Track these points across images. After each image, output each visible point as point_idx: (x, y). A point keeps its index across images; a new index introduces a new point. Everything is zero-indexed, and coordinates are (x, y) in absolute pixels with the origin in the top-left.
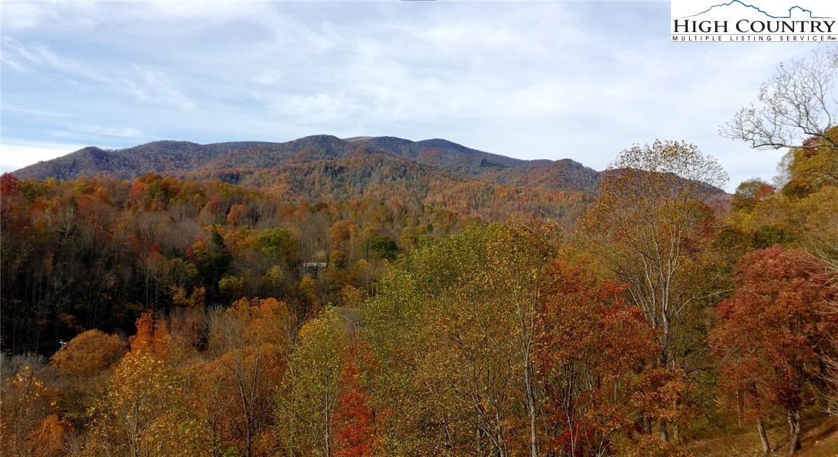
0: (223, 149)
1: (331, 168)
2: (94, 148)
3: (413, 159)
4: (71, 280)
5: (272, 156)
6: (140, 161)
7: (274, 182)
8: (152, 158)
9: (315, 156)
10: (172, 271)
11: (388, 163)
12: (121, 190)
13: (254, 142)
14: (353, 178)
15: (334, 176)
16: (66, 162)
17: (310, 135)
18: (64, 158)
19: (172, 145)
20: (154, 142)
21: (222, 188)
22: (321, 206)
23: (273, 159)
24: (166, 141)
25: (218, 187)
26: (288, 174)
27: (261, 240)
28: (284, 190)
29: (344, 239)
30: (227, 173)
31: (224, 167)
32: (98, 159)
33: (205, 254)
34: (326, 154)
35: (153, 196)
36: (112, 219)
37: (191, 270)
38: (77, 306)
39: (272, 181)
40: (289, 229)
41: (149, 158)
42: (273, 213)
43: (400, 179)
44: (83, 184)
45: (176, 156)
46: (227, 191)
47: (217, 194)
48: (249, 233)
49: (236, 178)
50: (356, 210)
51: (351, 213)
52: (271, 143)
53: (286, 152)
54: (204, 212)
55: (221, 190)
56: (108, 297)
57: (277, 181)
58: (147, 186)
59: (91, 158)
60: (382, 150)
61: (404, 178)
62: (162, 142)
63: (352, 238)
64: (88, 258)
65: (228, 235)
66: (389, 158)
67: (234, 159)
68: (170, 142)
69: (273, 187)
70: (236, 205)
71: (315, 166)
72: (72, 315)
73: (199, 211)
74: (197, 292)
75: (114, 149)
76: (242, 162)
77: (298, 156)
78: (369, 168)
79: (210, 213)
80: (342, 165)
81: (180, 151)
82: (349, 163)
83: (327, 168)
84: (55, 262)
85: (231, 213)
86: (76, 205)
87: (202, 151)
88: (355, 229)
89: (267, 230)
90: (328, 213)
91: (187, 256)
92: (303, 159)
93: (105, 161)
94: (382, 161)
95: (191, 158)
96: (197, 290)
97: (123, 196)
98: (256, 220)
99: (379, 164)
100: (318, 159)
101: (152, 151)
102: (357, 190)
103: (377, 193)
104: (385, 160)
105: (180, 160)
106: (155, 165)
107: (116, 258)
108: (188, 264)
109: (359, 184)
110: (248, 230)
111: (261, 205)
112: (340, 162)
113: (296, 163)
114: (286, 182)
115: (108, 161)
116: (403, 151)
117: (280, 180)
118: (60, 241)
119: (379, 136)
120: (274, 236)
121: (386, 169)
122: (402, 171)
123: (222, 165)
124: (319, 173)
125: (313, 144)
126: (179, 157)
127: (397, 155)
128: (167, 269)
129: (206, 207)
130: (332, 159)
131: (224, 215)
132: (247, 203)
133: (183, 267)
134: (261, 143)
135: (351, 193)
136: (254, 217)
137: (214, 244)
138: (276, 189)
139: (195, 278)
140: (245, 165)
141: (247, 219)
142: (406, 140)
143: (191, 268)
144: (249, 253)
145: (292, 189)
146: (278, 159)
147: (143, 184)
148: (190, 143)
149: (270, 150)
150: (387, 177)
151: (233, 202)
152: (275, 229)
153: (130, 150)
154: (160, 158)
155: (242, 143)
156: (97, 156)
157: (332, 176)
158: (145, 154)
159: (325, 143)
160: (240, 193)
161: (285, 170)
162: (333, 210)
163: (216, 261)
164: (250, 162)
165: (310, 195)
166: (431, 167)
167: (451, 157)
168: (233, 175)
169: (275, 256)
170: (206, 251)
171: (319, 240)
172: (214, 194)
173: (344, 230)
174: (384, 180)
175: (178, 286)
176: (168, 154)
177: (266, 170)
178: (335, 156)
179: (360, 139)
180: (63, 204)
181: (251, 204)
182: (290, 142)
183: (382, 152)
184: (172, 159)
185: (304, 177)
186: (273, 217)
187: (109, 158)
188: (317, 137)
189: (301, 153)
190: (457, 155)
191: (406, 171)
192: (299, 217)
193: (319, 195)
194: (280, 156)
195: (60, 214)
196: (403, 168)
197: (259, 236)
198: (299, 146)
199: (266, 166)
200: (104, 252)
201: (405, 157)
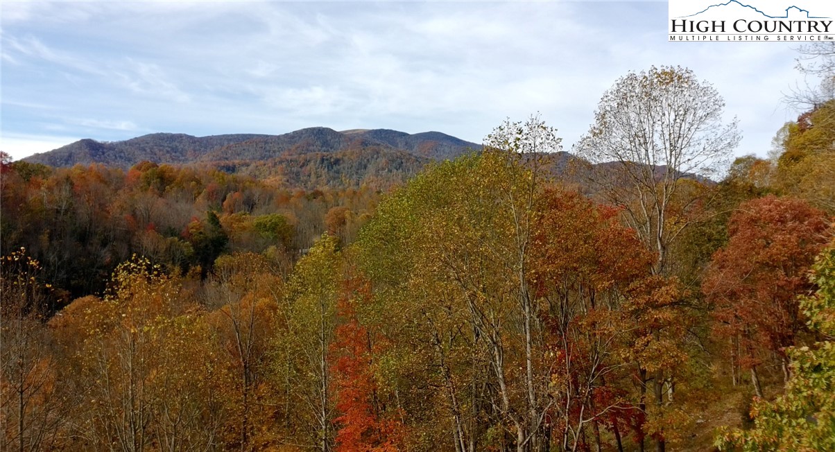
0: (219, 141)
1: (327, 160)
2: (90, 140)
3: (409, 151)
4: (66, 256)
5: (268, 148)
6: (136, 153)
7: (270, 173)
8: (148, 150)
9: (311, 148)
10: (168, 250)
11: (385, 155)
12: (117, 178)
13: (250, 135)
14: (350, 171)
15: (330, 168)
16: (62, 154)
17: (306, 127)
18: (60, 150)
19: (168, 138)
20: (151, 134)
21: (218, 176)
22: (317, 194)
23: (269, 151)
24: (162, 134)
25: (214, 175)
26: (284, 166)
27: (257, 226)
28: (280, 182)
29: (340, 225)
30: (223, 165)
31: (220, 159)
32: (93, 152)
33: (201, 233)
34: (322, 147)
35: (149, 184)
36: (108, 198)
37: (187, 248)
38: (73, 283)
39: (268, 172)
40: (285, 215)
41: (145, 150)
42: (269, 200)
43: (395, 170)
44: (79, 171)
45: (172, 149)
46: (223, 178)
47: (212, 181)
48: (244, 219)
49: (232, 169)
50: (352, 198)
51: (347, 201)
52: (267, 136)
53: (282, 144)
54: (200, 199)
55: (217, 178)
56: (104, 273)
57: (273, 173)
58: (142, 174)
59: (87, 150)
60: (378, 142)
61: (401, 170)
62: (158, 134)
63: (348, 224)
64: (83, 237)
65: (224, 217)
66: (385, 151)
67: (230, 152)
68: (166, 134)
69: (269, 178)
70: (232, 192)
71: (311, 158)
72: (67, 291)
73: (195, 199)
74: (194, 270)
75: (110, 142)
76: (238, 155)
77: (294, 148)
78: (365, 160)
79: (206, 201)
80: (338, 157)
81: (176, 143)
82: (344, 155)
83: (323, 160)
84: (51, 238)
85: (227, 200)
86: (72, 184)
87: (198, 143)
88: (351, 214)
89: (263, 216)
90: (324, 201)
91: (183, 235)
92: (299, 151)
93: (101, 153)
94: (378, 153)
95: (187, 151)
96: (193, 268)
97: (118, 184)
98: (252, 208)
99: (375, 156)
100: (314, 151)
101: (147, 143)
102: (353, 182)
103: (372, 185)
104: (381, 152)
105: (175, 152)
106: (151, 158)
107: (112, 236)
108: (184, 242)
109: (354, 176)
110: (244, 216)
111: (257, 192)
112: (336, 154)
113: (292, 155)
114: (282, 174)
115: (103, 153)
116: (399, 144)
117: (276, 172)
118: (56, 218)
119: (375, 129)
120: (270, 221)
121: (382, 161)
122: (398, 163)
123: (218, 158)
124: (315, 165)
125: (310, 136)
126: (175, 150)
127: (393, 147)
128: (163, 247)
129: (202, 194)
130: (328, 151)
131: (220, 203)
132: (243, 191)
133: (179, 246)
134: (257, 135)
135: (346, 185)
136: (250, 205)
137: (210, 224)
138: (272, 180)
139: (191, 256)
140: (241, 157)
141: (243, 206)
142: (402, 133)
143: (187, 246)
144: (245, 236)
145: (288, 181)
146: (274, 152)
147: (138, 172)
148: (186, 135)
149: (266, 142)
150: (383, 169)
151: (228, 189)
152: (271, 214)
153: (125, 143)
154: (156, 150)
155: (238, 135)
156: (92, 148)
157: (328, 168)
158: (142, 146)
159: (321, 136)
160: (236, 181)
161: (281, 162)
162: (329, 197)
163: (212, 241)
164: (246, 154)
165: (306, 187)
166: (427, 159)
167: (447, 150)
168: (229, 167)
169: (271, 238)
170: (202, 230)
171: (315, 227)
172: (210, 182)
173: (340, 216)
174: (380, 172)
175: (174, 264)
176: (164, 146)
177: (262, 162)
178: (331, 148)
179: (356, 132)
180: (58, 183)
181: (247, 192)
182: (286, 134)
183: (379, 145)
184: (168, 152)
185: (300, 169)
186: (268, 205)
187: (105, 150)
188: (313, 129)
189: (297, 145)
190: (453, 147)
191: (402, 163)
192: (295, 204)
193: (314, 187)
194: (276, 149)
195: (56, 192)
196: (399, 160)
197: (255, 221)
198: (295, 139)
199: (262, 158)
200: (100, 230)
201: (402, 150)
